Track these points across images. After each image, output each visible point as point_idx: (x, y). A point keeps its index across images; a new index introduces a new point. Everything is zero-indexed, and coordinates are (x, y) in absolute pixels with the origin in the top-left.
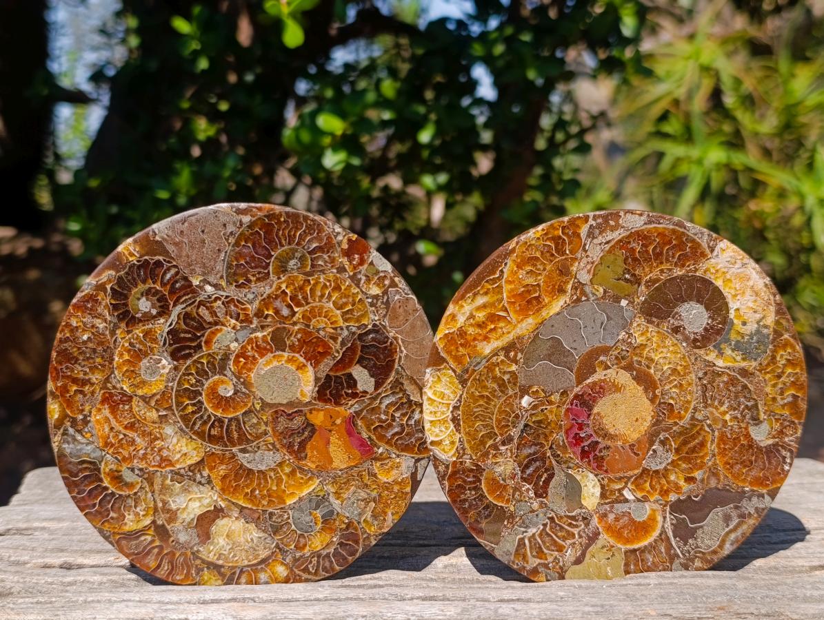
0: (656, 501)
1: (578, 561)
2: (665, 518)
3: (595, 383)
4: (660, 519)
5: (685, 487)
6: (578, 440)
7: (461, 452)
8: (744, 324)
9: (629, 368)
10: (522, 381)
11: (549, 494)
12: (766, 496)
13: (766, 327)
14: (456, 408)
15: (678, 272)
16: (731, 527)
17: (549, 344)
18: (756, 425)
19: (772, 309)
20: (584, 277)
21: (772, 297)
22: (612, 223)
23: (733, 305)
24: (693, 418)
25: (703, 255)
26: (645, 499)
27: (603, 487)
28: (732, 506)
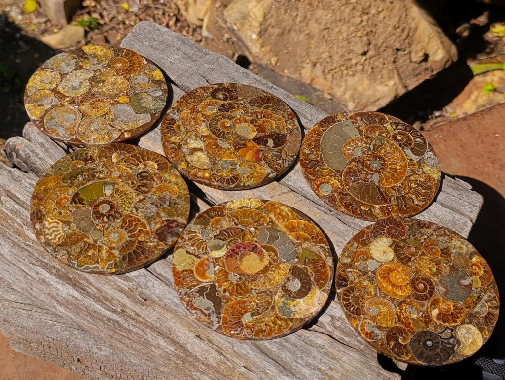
0: (215, 278)
1: (188, 252)
2: (208, 283)
3: (262, 252)
4: (207, 281)
5: (222, 290)
6: (239, 248)
7: (230, 210)
8: (294, 305)
9: (270, 263)
10: (260, 227)
11: (216, 240)
12: (219, 325)
13: (294, 315)
14: (247, 207)
15: (312, 279)
16: (204, 311)
17: (276, 235)
18: (251, 316)
19: (302, 317)
20: (304, 246)
21: (307, 316)
22: (327, 254)
23: (301, 301)
24: (252, 289)
25: (320, 288)
26: (215, 274)
27: (220, 258)
28: (214, 310)
